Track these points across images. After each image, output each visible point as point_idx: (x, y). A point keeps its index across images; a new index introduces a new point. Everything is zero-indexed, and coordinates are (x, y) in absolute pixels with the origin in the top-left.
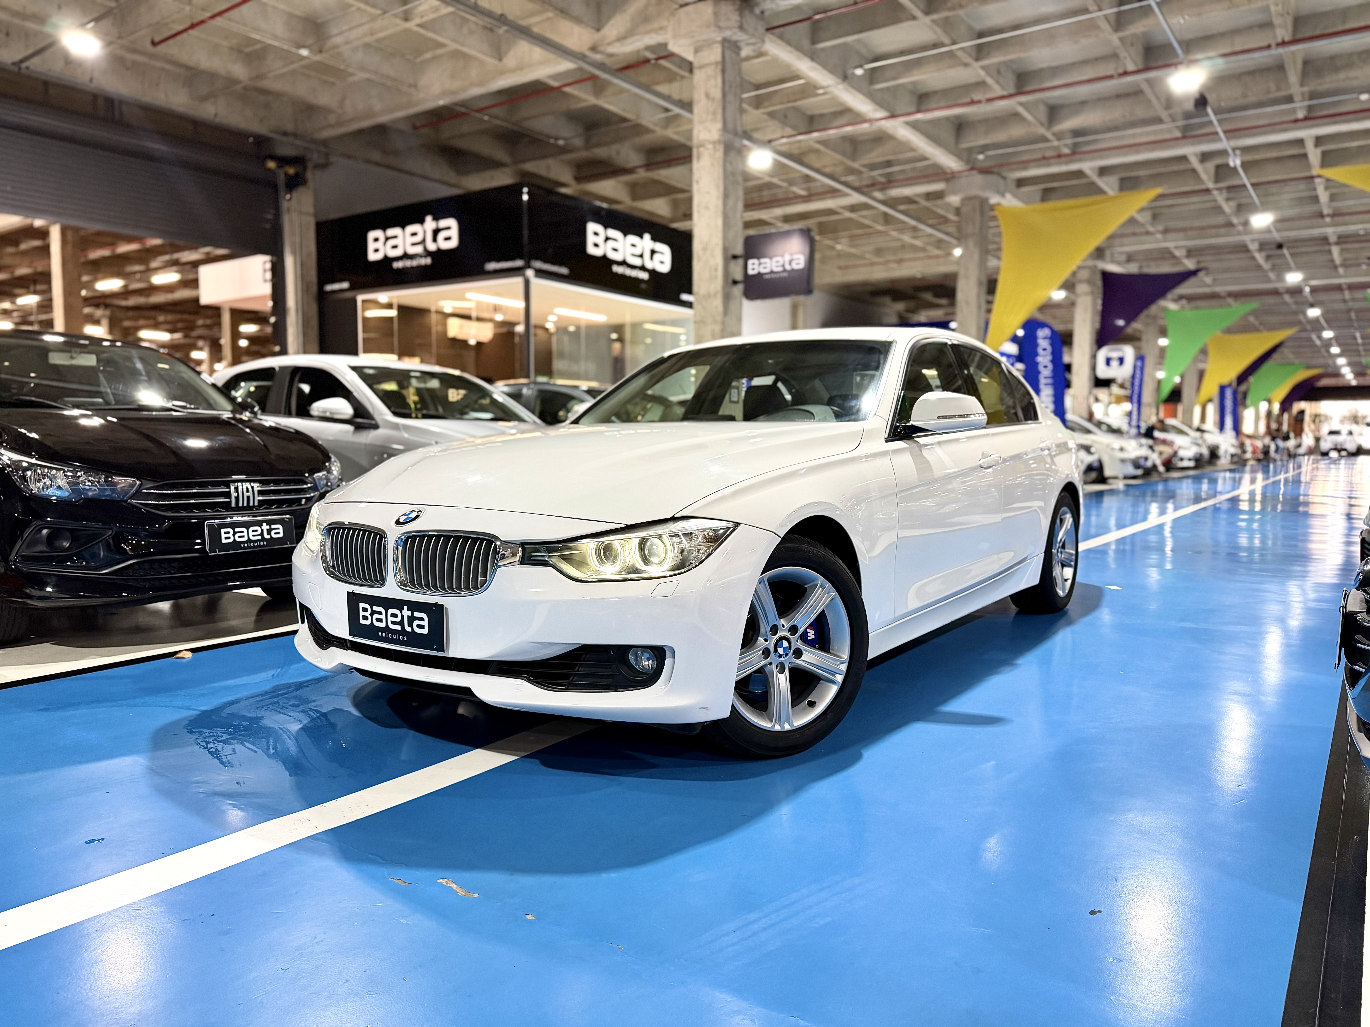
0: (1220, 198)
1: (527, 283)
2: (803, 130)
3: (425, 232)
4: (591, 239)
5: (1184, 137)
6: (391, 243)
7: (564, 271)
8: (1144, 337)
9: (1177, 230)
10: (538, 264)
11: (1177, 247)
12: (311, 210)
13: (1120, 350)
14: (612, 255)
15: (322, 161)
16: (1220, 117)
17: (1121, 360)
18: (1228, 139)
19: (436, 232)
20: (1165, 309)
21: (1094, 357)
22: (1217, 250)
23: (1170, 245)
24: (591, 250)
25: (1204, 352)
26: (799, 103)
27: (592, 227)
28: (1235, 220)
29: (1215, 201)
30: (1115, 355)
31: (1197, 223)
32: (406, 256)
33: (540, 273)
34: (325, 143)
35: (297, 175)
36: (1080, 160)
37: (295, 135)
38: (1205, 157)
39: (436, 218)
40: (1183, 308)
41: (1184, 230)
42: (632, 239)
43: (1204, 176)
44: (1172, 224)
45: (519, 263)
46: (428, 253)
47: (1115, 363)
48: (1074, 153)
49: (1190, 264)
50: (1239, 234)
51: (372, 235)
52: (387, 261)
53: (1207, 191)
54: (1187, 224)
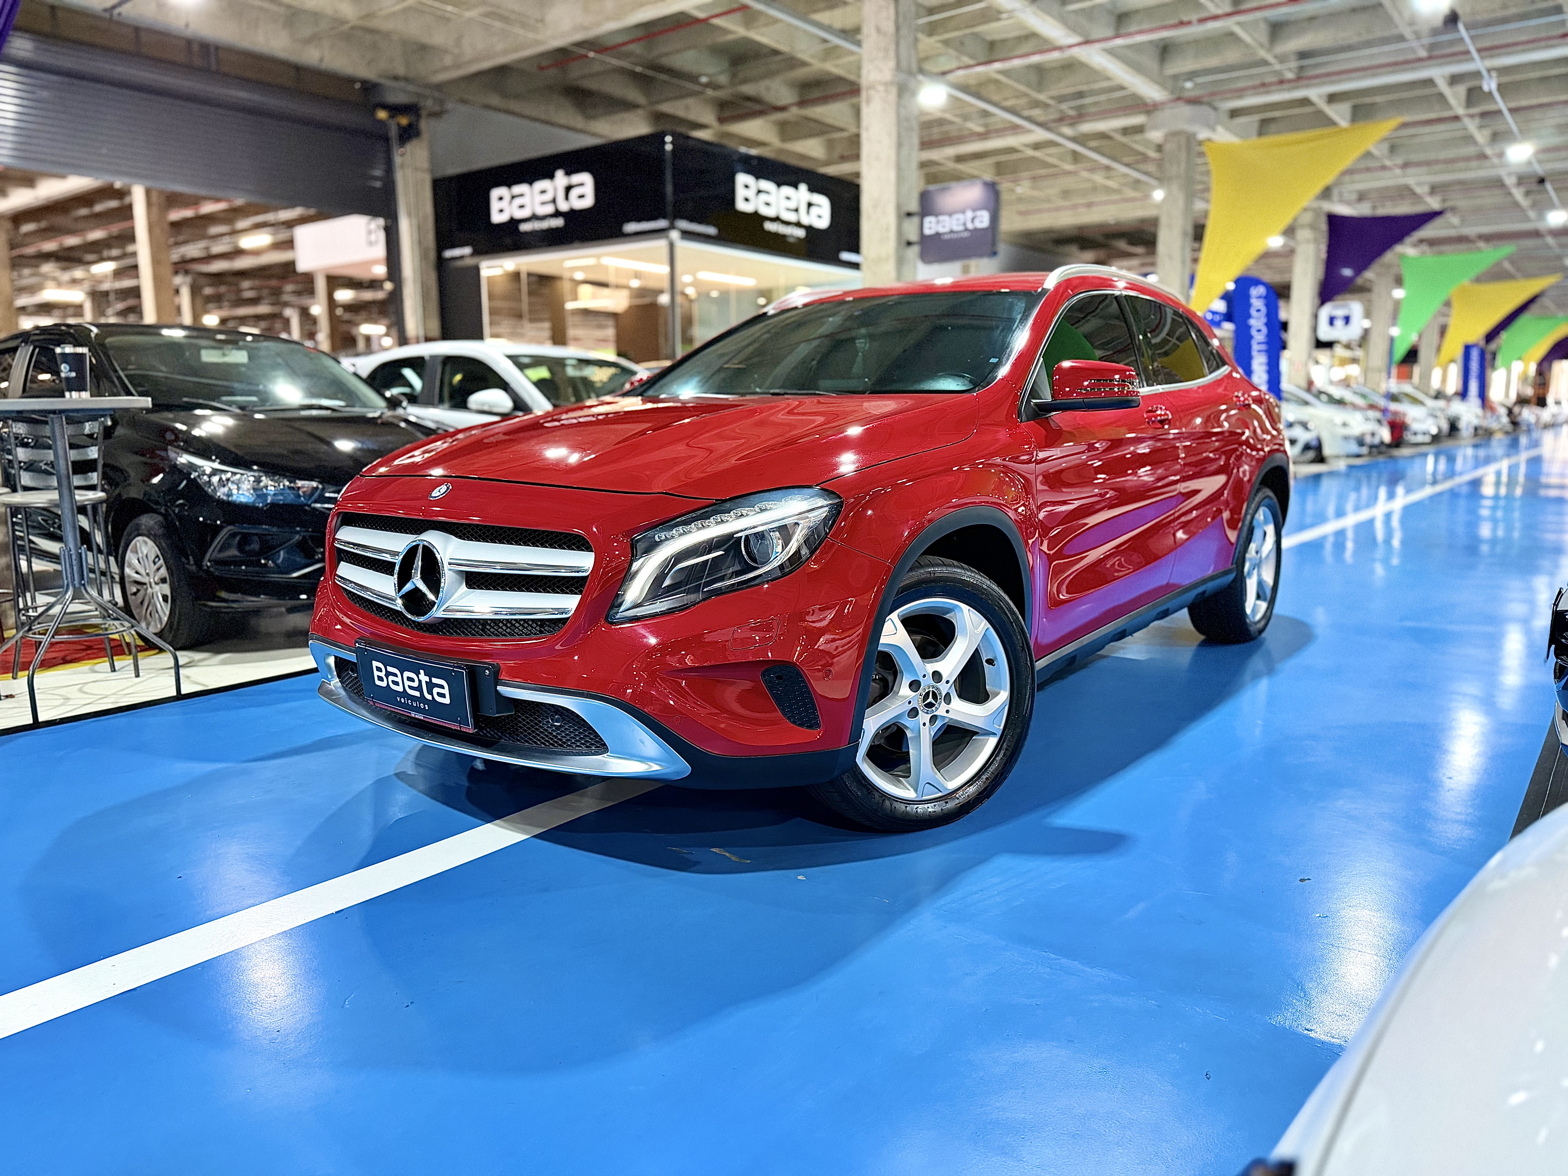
0: (1472, 126)
1: (672, 246)
2: (982, 59)
3: (555, 189)
4: (740, 193)
5: (1430, 58)
6: (518, 201)
7: (712, 230)
8: (1376, 290)
9: (1419, 164)
10: (684, 224)
11: (1419, 184)
12: (426, 165)
13: (1345, 306)
14: (765, 211)
15: (437, 108)
16: (1473, 32)
17: (1347, 319)
18: (1482, 58)
19: (568, 189)
20: (1402, 256)
21: (1316, 316)
22: (1466, 186)
23: (1411, 181)
24: (741, 206)
25: (1448, 304)
26: (978, 29)
27: (742, 179)
28: (1488, 151)
29: (1466, 129)
30: (1340, 313)
31: (1443, 155)
32: (534, 217)
33: (687, 235)
34: (439, 87)
35: (410, 125)
36: (1307, 86)
37: (406, 79)
38: (1454, 80)
39: (568, 173)
40: (1423, 253)
41: (1428, 163)
42: (787, 190)
43: (1452, 101)
44: (1414, 157)
45: (662, 223)
46: (557, 214)
47: (1339, 323)
48: (1299, 78)
49: (1434, 204)
50: (1493, 166)
51: (495, 193)
52: (514, 223)
53: (1456, 118)
54: (1432, 156)
